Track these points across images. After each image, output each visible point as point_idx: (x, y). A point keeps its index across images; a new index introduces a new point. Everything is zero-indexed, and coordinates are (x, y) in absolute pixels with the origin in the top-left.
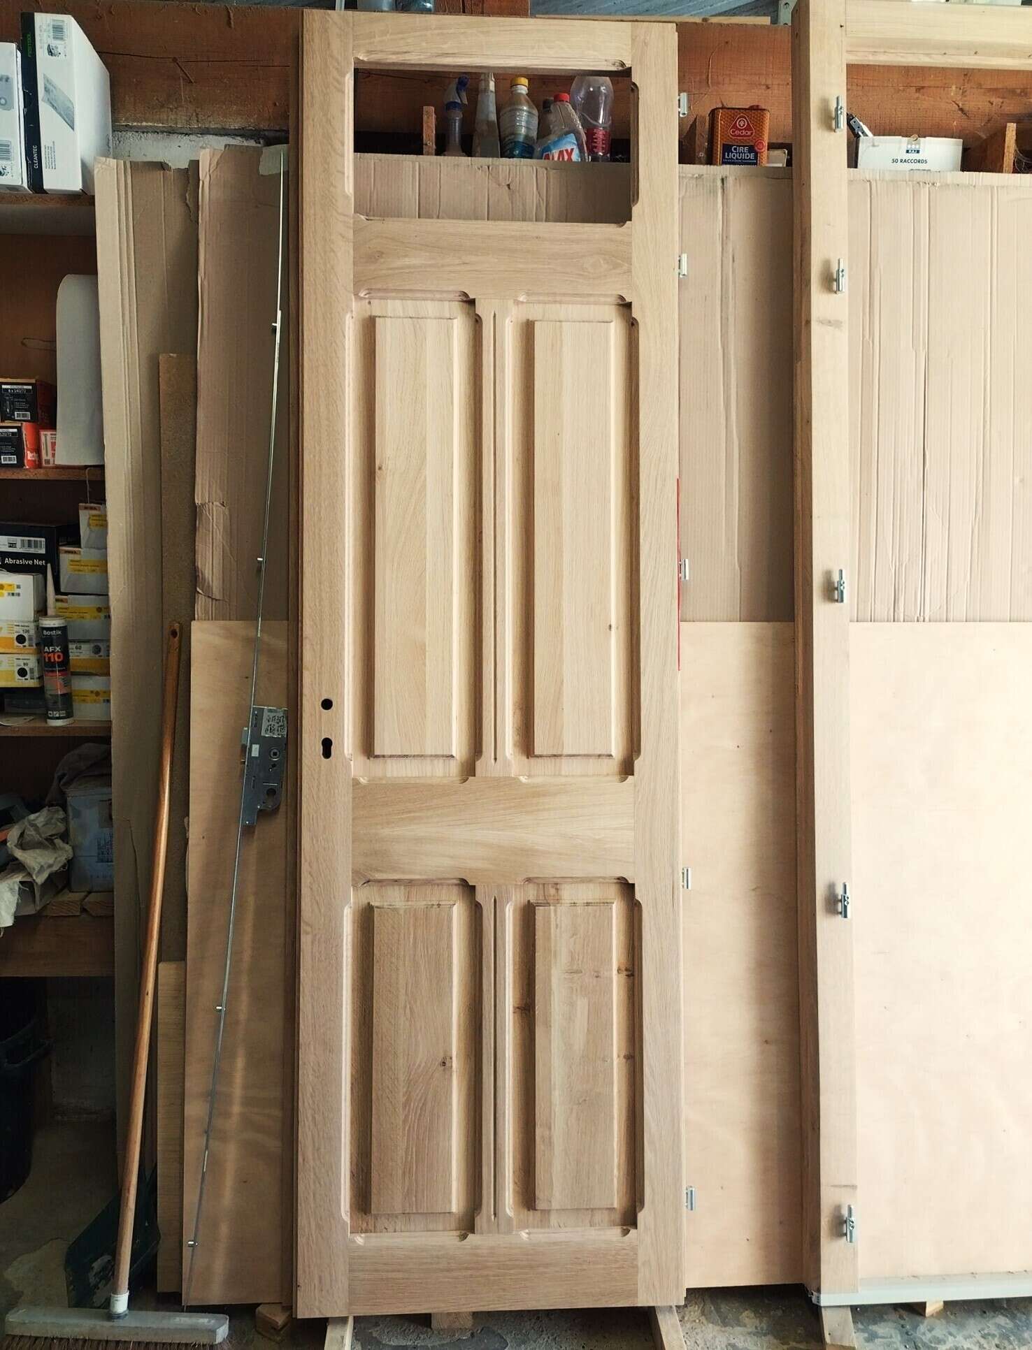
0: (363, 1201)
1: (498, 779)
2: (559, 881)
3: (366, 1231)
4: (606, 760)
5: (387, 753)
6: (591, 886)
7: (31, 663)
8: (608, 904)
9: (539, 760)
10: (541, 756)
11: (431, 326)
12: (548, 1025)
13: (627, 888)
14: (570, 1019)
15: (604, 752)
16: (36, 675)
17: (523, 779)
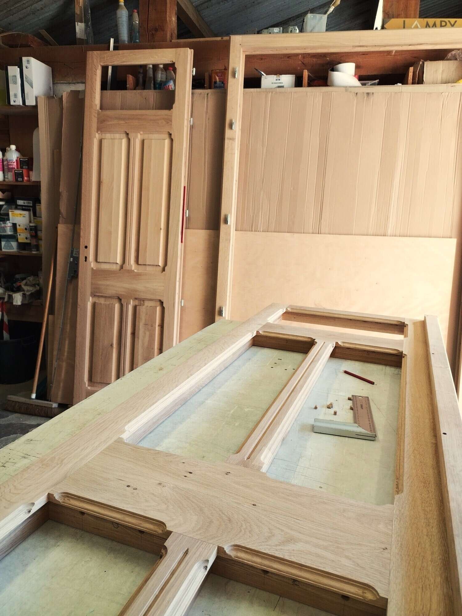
0: (90, 379)
1: (129, 270)
2: (144, 299)
3: (92, 386)
4: (159, 267)
5: (101, 261)
6: (153, 302)
7: (29, 236)
8: (156, 307)
9: (140, 266)
10: (141, 265)
11: (116, 141)
12: (138, 338)
13: (162, 303)
14: (144, 337)
15: (157, 264)
16: (30, 239)
17: (135, 271)
